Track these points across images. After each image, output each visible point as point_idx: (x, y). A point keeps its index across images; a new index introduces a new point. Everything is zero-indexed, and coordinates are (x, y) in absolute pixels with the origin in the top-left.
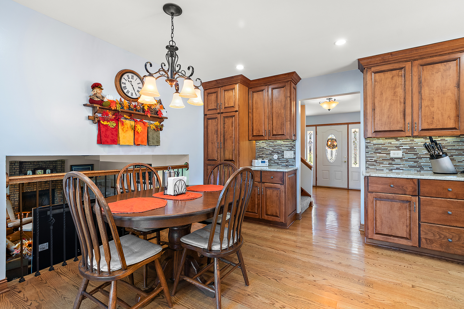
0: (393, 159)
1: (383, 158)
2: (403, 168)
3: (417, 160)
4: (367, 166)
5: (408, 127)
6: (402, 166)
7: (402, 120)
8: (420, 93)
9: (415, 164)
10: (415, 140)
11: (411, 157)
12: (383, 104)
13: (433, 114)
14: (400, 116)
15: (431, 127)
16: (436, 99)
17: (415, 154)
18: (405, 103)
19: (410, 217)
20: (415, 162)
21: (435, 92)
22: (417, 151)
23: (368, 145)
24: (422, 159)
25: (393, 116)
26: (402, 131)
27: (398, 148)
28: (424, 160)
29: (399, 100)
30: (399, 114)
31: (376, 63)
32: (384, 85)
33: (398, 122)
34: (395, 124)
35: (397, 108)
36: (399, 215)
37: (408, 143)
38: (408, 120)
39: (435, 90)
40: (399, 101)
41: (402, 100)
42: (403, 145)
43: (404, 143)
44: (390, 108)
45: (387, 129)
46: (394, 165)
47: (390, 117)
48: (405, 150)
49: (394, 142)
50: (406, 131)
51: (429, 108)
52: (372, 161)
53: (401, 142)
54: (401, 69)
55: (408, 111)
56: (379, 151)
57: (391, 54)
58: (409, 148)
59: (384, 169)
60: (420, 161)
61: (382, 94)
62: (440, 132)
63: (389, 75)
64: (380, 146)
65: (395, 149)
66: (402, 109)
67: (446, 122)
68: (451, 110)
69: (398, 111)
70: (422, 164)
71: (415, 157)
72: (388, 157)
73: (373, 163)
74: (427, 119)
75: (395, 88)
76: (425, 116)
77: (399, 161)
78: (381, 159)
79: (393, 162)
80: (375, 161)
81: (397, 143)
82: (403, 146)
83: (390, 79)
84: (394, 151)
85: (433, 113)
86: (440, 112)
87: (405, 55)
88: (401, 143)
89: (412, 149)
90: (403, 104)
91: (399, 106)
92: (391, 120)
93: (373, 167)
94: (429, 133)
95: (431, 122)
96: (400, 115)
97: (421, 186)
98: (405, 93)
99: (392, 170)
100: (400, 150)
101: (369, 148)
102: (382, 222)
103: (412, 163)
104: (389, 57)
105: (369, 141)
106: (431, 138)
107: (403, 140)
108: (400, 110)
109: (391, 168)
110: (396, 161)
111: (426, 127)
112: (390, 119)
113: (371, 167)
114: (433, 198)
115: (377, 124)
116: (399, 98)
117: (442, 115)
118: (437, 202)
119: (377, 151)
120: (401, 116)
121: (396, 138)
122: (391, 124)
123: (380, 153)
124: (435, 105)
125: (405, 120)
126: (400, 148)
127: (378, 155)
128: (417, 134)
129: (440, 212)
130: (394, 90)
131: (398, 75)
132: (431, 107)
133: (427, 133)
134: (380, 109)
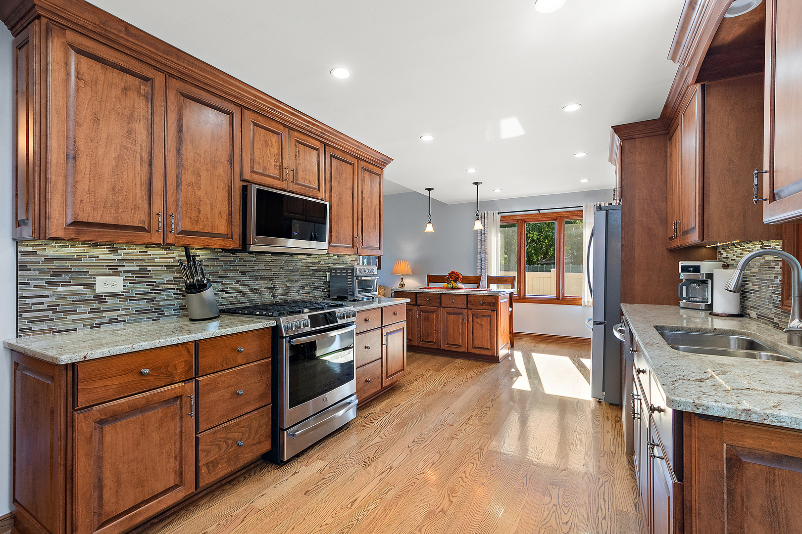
0: (101, 298)
1: (76, 298)
2: (127, 318)
3: (153, 296)
4: (24, 324)
5: (157, 222)
6: (123, 312)
7: (146, 205)
8: (179, 151)
9: (149, 306)
10: (151, 252)
11: (142, 290)
12: (101, 151)
13: (200, 203)
14: (140, 193)
15: (196, 229)
16: (204, 174)
17: (150, 284)
18: (150, 165)
19: (181, 432)
20: (149, 300)
21: (202, 161)
22: (152, 277)
23: (28, 259)
24: (161, 293)
25: (125, 189)
26: (142, 229)
27: (114, 270)
28: (164, 295)
29: (139, 151)
30: (138, 186)
31: (81, 23)
32: (104, 100)
33: (136, 208)
34: (130, 210)
35: (134, 171)
36: (161, 439)
37: (135, 257)
38: (157, 206)
39: (202, 156)
40: (138, 157)
41: (146, 156)
42: (124, 263)
43: (128, 257)
44: (117, 166)
45: (108, 220)
46: (104, 314)
47: (117, 189)
48: (130, 274)
49: (104, 254)
50: (153, 231)
51: (194, 189)
52: (41, 307)
53: (121, 255)
54: (146, 79)
55: (158, 185)
56: (64, 277)
57: (127, 26)
58: (137, 269)
59: (79, 325)
60: (158, 297)
61: (96, 120)
62: (207, 240)
63: (114, 76)
64: (68, 264)
65: (107, 271)
66: (145, 177)
67: (216, 222)
68: (222, 201)
69: (137, 180)
70: (162, 303)
71: (149, 289)
72: (89, 292)
73: (45, 313)
74: (190, 211)
75: (130, 118)
76: (187, 204)
77: (116, 300)
78: (69, 300)
79: (102, 307)
80: (53, 308)
81: (112, 256)
82: (124, 266)
83: (119, 92)
84: (104, 277)
85: (198, 200)
86: (208, 202)
87: (154, 51)
88: (120, 258)
89: (143, 272)
90: (146, 166)
91: (138, 167)
92: (120, 199)
93: (44, 326)
94: (193, 240)
95: (196, 219)
96: (142, 190)
97: (200, 355)
98: (152, 141)
99: (98, 326)
100: (118, 274)
101: (30, 270)
102: (118, 483)
103: (142, 304)
104: (120, 31)
105: (30, 249)
106: (187, 250)
107: (127, 251)
108: (141, 179)
109: (97, 321)
110: (110, 301)
111: (188, 227)
112: (118, 197)
113: (36, 327)
114: (217, 374)
115: (82, 202)
116: (139, 148)
117: (212, 209)
118: (224, 379)
119: (56, 279)
120: (143, 193)
121: (110, 246)
122: (121, 210)
123: (66, 284)
124: (202, 186)
125: (150, 204)
126: (120, 269)
127: (60, 289)
128: (173, 241)
129: (228, 396)
130: (129, 123)
131: (139, 92)
132: (196, 188)
133: (190, 240)
134: (92, 162)
